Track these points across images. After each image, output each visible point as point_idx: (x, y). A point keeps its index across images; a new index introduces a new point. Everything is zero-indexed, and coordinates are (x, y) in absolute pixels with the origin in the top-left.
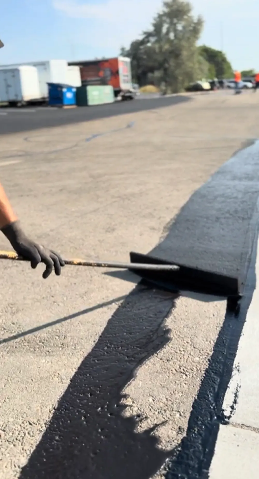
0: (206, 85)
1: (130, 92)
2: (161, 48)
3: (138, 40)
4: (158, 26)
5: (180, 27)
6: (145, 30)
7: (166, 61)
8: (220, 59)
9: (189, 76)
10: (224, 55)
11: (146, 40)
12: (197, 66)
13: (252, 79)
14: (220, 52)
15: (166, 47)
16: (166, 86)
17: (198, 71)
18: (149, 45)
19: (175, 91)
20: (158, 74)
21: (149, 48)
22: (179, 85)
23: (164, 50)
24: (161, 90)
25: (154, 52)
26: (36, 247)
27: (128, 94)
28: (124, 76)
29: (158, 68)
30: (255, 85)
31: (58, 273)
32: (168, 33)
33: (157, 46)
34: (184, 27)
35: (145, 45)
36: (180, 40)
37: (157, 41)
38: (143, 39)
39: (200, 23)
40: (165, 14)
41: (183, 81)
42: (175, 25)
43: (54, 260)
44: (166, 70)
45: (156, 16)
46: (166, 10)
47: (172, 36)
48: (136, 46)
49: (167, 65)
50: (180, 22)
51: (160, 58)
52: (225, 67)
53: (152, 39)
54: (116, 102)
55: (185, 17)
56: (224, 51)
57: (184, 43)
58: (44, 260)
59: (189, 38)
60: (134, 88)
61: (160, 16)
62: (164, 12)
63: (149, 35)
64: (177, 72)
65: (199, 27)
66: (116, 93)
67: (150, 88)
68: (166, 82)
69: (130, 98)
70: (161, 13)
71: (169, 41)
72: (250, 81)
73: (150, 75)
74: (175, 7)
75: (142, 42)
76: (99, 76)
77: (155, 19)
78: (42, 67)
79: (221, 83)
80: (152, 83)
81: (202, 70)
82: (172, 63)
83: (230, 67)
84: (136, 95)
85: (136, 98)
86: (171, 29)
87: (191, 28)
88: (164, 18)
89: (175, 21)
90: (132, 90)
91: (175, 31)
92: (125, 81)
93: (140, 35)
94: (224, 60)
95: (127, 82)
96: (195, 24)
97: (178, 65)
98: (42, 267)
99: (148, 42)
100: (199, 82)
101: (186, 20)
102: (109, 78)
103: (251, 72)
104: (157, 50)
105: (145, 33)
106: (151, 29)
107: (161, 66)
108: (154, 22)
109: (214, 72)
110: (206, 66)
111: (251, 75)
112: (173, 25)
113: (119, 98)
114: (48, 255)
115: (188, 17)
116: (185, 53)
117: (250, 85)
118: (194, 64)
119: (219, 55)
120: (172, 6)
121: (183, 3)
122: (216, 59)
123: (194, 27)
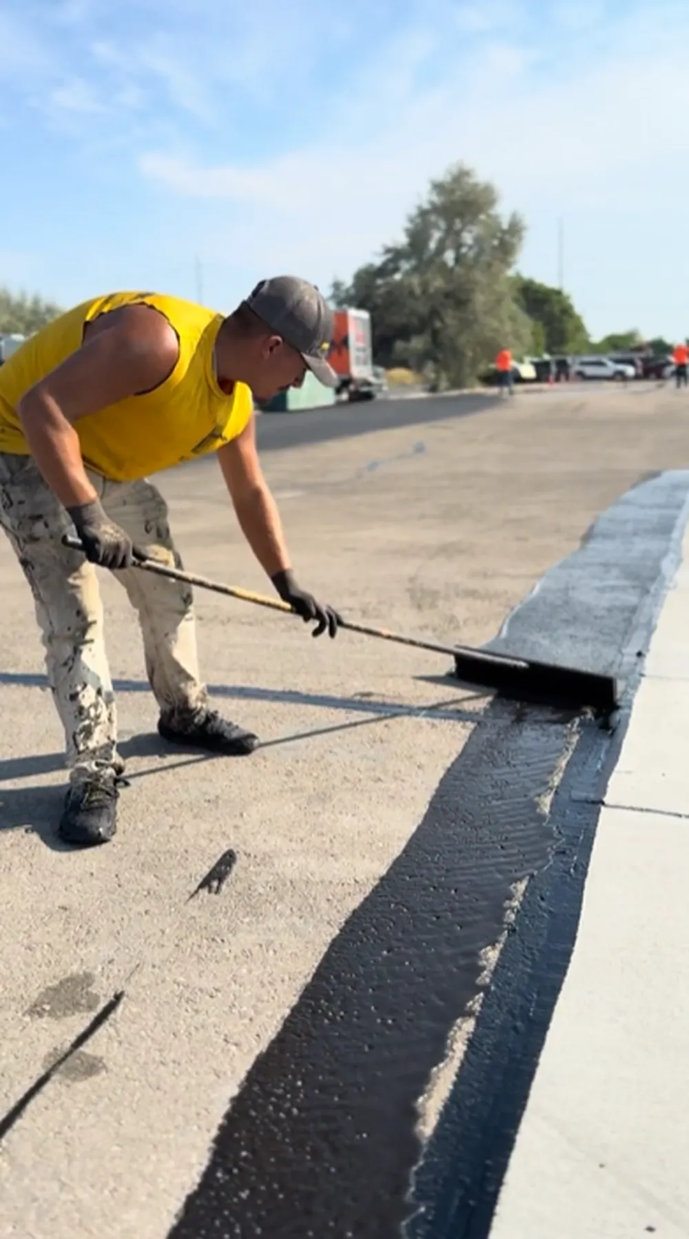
0: (528, 371)
1: (369, 384)
2: (425, 286)
3: (371, 265)
4: (418, 237)
5: (468, 238)
6: (390, 244)
7: (435, 313)
8: (556, 309)
10: (568, 297)
11: (391, 266)
12: (508, 327)
13: (636, 357)
14: (558, 293)
15: (438, 283)
16: (437, 372)
17: (510, 338)
18: (398, 277)
19: (456, 383)
20: (418, 343)
21: (400, 284)
22: (467, 370)
23: (432, 291)
24: (426, 380)
25: (411, 293)
26: (311, 598)
27: (365, 389)
28: (358, 349)
29: (419, 331)
30: (640, 371)
31: (332, 633)
32: (441, 249)
33: (415, 281)
34: (478, 240)
35: (389, 279)
36: (470, 268)
37: (415, 270)
38: (385, 264)
39: (515, 229)
40: (435, 209)
41: (475, 362)
42: (458, 234)
43: (331, 617)
44: (435, 334)
45: (414, 212)
46: (436, 199)
47: (449, 256)
48: (367, 277)
49: (438, 324)
50: (469, 227)
51: (422, 308)
52: (570, 326)
53: (405, 265)
54: (339, 404)
55: (482, 217)
56: (567, 291)
57: (478, 275)
58: (319, 615)
59: (489, 265)
60: (377, 374)
61: (423, 214)
62: (432, 203)
63: (396, 255)
64: (462, 340)
65: (515, 241)
67: (399, 373)
68: (436, 360)
69: (368, 396)
70: (426, 206)
71: (443, 268)
72: (631, 362)
73: (399, 345)
74: (459, 194)
75: (382, 271)
77: (411, 220)
80: (404, 364)
81: (518, 336)
82: (450, 319)
83: (580, 328)
84: (380, 390)
85: (379, 396)
86: (448, 242)
87: (496, 242)
88: (433, 218)
89: (458, 224)
90: (372, 379)
91: (459, 246)
92: (358, 361)
93: (376, 254)
94: (567, 311)
95: (365, 363)
96: (504, 232)
97: (466, 324)
98: (315, 624)
99: (396, 270)
101: (482, 223)
103: (630, 337)
104: (418, 291)
105: (388, 251)
106: (402, 240)
107: (425, 324)
108: (408, 225)
109: (543, 340)
110: (527, 326)
111: (632, 345)
112: (452, 235)
113: (345, 396)
114: (324, 609)
115: (489, 216)
116: (480, 299)
117: (630, 370)
118: (501, 322)
119: (555, 298)
120: (452, 191)
121: (476, 185)
122: (547, 308)
123: (502, 240)
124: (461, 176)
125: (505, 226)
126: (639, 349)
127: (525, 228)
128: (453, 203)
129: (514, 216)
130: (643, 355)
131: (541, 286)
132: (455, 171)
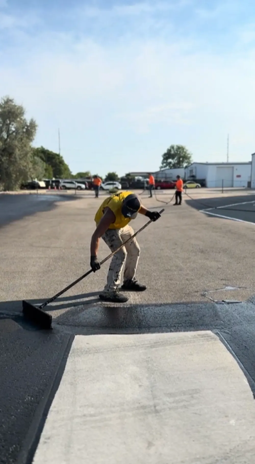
0: (42, 184)
5: (12, 128)
8: (58, 161)
10: (62, 157)
12: (31, 165)
13: (86, 180)
14: (58, 155)
17: (32, 170)
19: (8, 189)
22: (14, 183)
32: (1, 132)
34: (17, 129)
36: (13, 140)
39: (33, 125)
41: (16, 179)
42: (8, 125)
47: (4, 134)
50: (13, 123)
52: (63, 168)
55: (18, 119)
56: (61, 155)
57: (16, 143)
59: (21, 139)
65: (33, 130)
71: (2, 139)
72: (84, 183)
74: (7, 109)
79: (57, 182)
83: (67, 169)
86: (4, 129)
87: (24, 130)
89: (8, 121)
91: (8, 131)
96: (28, 126)
97: (11, 163)
100: (36, 181)
101: (18, 122)
103: (87, 174)
109: (51, 172)
110: (42, 166)
111: (87, 176)
112: (5, 125)
115: (21, 119)
116: (17, 153)
117: (83, 186)
118: (28, 163)
119: (57, 157)
120: (4, 107)
121: (15, 106)
122: (54, 161)
123: (27, 130)
124: (8, 101)
125: (28, 124)
126: (89, 178)
127: (36, 126)
128: (5, 112)
129: (32, 120)
130: (89, 180)
131: (51, 152)
132: (5, 99)
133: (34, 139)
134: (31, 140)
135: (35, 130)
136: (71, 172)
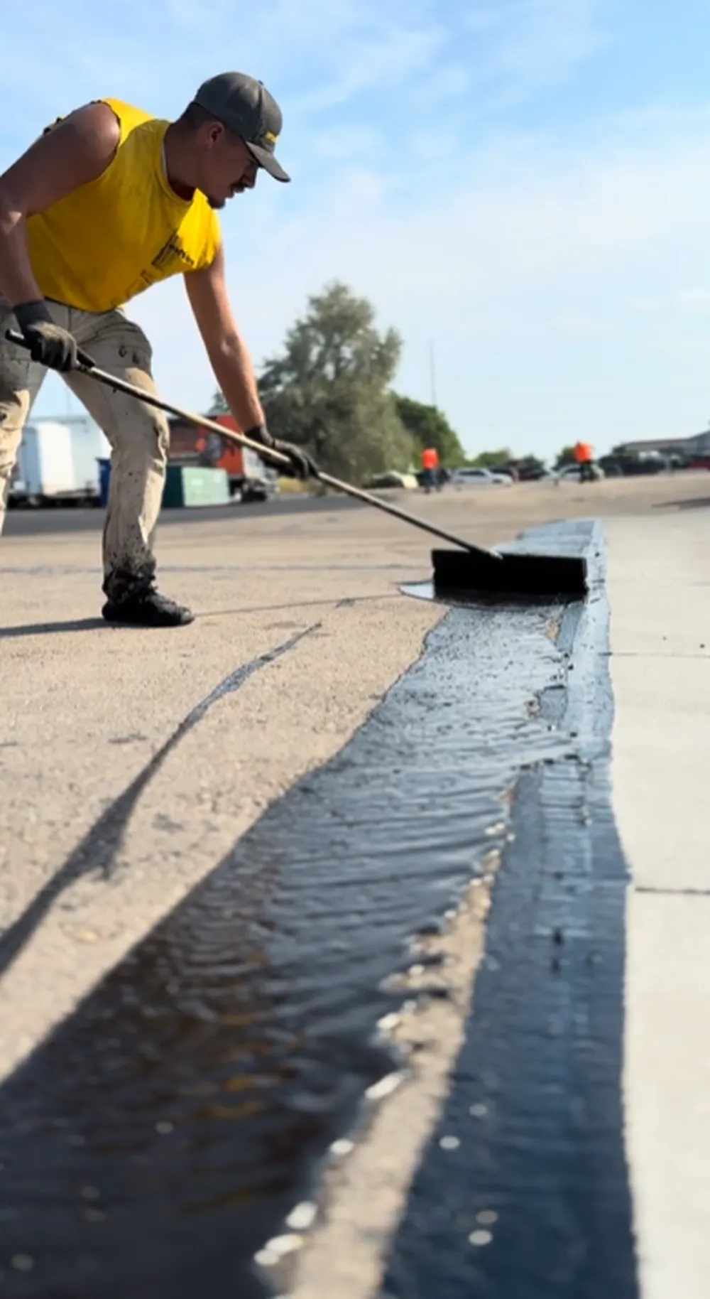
0: (409, 481)
1: (260, 484)
2: (307, 397)
4: (298, 351)
5: (347, 352)
6: (271, 357)
7: (318, 423)
8: (432, 427)
9: (375, 459)
10: (442, 415)
11: (272, 378)
12: (389, 437)
13: (512, 468)
14: (433, 410)
15: (320, 395)
17: (393, 448)
18: (279, 389)
21: (281, 396)
23: (314, 401)
25: (294, 405)
27: (258, 489)
29: (304, 440)
32: (321, 364)
33: (297, 392)
34: (357, 354)
35: (270, 391)
36: (351, 380)
37: (296, 382)
38: (266, 377)
39: (393, 343)
40: (313, 324)
41: (358, 471)
42: (337, 347)
44: (320, 444)
45: (293, 326)
46: (314, 314)
47: (329, 369)
49: (322, 434)
50: (347, 341)
51: (305, 419)
52: (446, 442)
53: (287, 378)
54: (232, 504)
55: (360, 332)
56: (441, 408)
57: (359, 386)
59: (369, 378)
60: (268, 476)
61: (302, 328)
62: (310, 318)
63: (277, 368)
64: (346, 448)
65: (392, 355)
66: (235, 485)
67: (287, 481)
69: (261, 496)
70: (305, 321)
71: (323, 381)
74: (336, 309)
75: (264, 383)
76: (195, 450)
77: (290, 334)
78: (80, 426)
82: (333, 429)
83: (455, 446)
84: (272, 491)
85: (272, 497)
86: (328, 356)
87: (374, 356)
88: (312, 332)
89: (337, 338)
90: (264, 480)
91: (338, 360)
94: (442, 428)
96: (382, 346)
97: (349, 435)
99: (278, 382)
100: (396, 474)
101: (360, 337)
102: (217, 454)
104: (300, 401)
105: (269, 364)
106: (282, 353)
107: (309, 434)
108: (288, 339)
112: (331, 349)
113: (239, 497)
115: (367, 331)
116: (362, 411)
118: (384, 432)
119: (430, 415)
120: (330, 307)
121: (353, 301)
122: (423, 424)
123: (380, 354)
124: (338, 292)
125: (382, 341)
127: (401, 343)
128: (331, 318)
129: (391, 331)
130: (516, 467)
132: (332, 286)
133: (394, 375)
134: (388, 378)
135: (398, 352)
136: (463, 452)
